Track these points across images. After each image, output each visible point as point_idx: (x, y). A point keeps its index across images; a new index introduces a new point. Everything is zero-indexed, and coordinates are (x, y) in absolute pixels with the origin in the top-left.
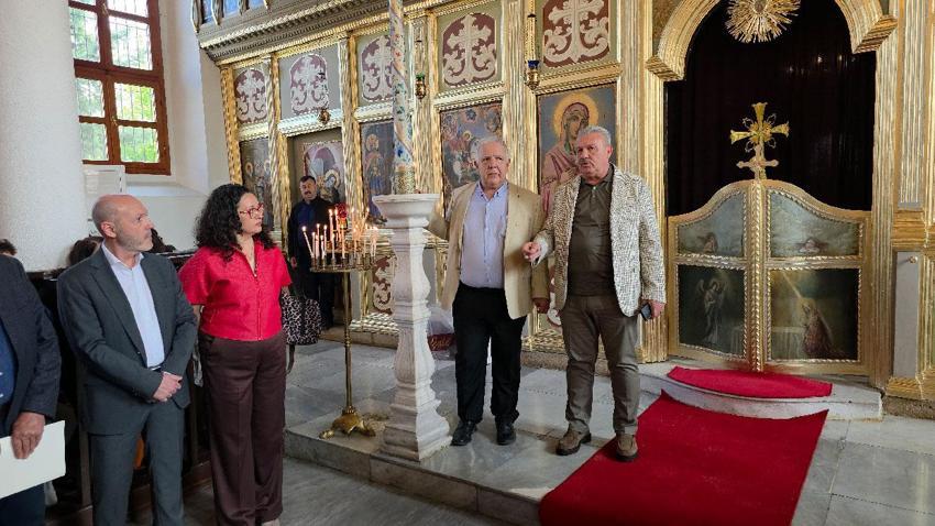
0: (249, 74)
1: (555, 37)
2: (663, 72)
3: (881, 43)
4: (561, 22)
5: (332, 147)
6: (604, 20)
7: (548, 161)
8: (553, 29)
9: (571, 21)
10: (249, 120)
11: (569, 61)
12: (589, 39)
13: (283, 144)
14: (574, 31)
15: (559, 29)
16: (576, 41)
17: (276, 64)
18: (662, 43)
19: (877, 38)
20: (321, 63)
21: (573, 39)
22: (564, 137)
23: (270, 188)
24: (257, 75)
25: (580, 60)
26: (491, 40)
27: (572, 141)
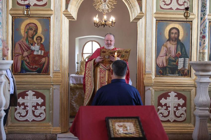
2: (69, 17)
3: (139, 20)
7: (17, 46)
22: (25, 38)
25: (34, 5)
27: (29, 39)
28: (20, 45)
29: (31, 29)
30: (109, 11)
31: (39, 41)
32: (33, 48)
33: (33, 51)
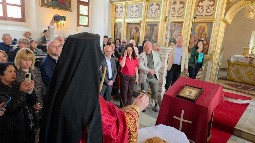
0: (119, 7)
1: (200, 9)
2: (226, 22)
4: (202, 6)
5: (138, 27)
6: (213, 7)
7: (193, 38)
8: (200, 7)
9: (205, 6)
10: (118, 18)
11: (202, 16)
12: (208, 11)
13: (126, 25)
14: (205, 9)
15: (201, 8)
16: (205, 11)
17: (126, 5)
18: (227, 15)
20: (139, 7)
22: (197, 34)
23: (121, 35)
24: (121, 7)
25: (205, 16)
26: (183, 7)
27: (199, 35)
28: (194, 38)
29: (202, 29)
31: (205, 36)
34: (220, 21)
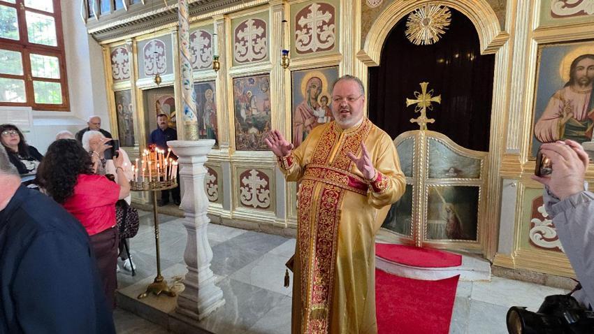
0: (119, 51)
1: (302, 35)
2: (366, 60)
3: (499, 49)
4: (306, 26)
6: (332, 26)
7: (298, 112)
8: (301, 30)
9: (312, 27)
10: (120, 79)
11: (310, 51)
12: (323, 38)
13: (140, 95)
14: (314, 32)
15: (305, 31)
16: (315, 38)
17: (135, 45)
18: (367, 43)
19: (497, 45)
20: (163, 47)
21: (313, 38)
23: (132, 121)
24: (124, 52)
25: (317, 50)
26: (264, 35)
27: (312, 101)
28: (301, 110)
29: (314, 86)
30: (433, 41)
31: (325, 103)
32: (316, 113)
33: (316, 118)
34: (354, 61)
